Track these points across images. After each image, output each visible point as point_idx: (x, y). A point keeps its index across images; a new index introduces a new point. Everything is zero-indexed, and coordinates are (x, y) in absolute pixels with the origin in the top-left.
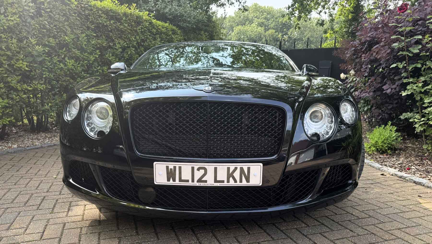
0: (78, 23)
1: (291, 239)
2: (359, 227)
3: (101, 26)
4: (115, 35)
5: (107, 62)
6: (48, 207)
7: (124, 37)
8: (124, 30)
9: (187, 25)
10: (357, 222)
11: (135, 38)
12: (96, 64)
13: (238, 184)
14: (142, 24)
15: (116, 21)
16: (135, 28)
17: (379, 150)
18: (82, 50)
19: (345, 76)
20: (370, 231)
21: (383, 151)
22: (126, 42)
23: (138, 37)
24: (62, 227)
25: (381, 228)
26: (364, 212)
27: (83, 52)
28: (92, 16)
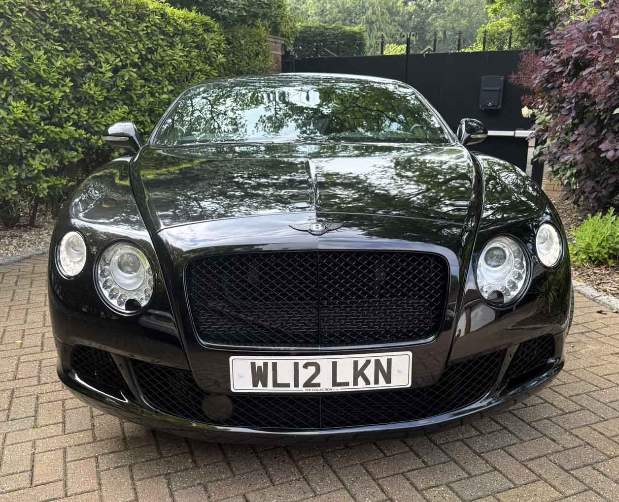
0: (28, 30)
1: (455, 462)
2: (566, 430)
3: (71, 30)
4: (97, 45)
5: (85, 98)
6: (25, 415)
7: (116, 48)
8: (115, 35)
9: (230, 11)
10: (561, 420)
11: (136, 47)
12: (66, 104)
13: (372, 386)
14: (147, 19)
15: (99, 18)
16: (135, 29)
17: (593, 259)
18: (39, 81)
19: (531, 112)
20: (584, 438)
21: (600, 261)
22: (119, 56)
23: (140, 46)
24: (62, 458)
25: (602, 432)
26: (573, 398)
27: (41, 85)
28: (54, 12)
